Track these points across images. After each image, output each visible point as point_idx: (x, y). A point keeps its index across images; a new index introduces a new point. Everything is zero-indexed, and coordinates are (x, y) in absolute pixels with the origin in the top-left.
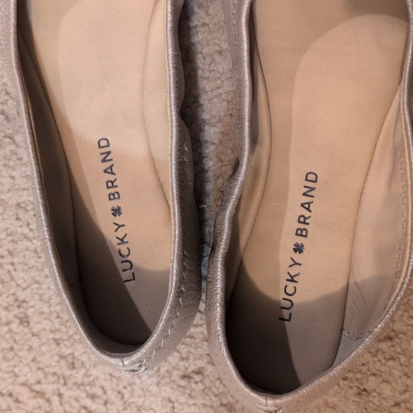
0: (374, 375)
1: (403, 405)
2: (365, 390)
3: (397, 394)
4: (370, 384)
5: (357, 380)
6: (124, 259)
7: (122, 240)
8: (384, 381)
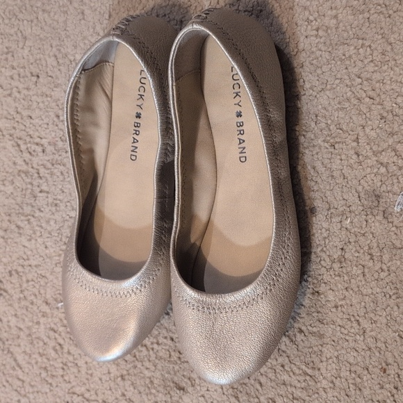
0: (325, 283)
1: (339, 308)
2: (318, 292)
3: (337, 300)
4: (321, 288)
5: (313, 283)
6: (237, 81)
7: (237, 95)
8: (331, 289)
